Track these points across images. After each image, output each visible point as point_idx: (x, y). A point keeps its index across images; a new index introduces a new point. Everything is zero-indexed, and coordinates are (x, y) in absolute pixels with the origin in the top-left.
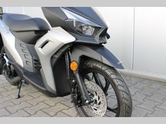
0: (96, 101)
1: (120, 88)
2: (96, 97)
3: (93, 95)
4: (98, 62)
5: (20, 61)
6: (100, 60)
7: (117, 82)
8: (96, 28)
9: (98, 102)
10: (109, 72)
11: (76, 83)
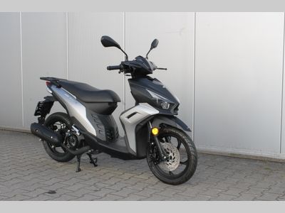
0: (171, 157)
1: (189, 144)
2: (171, 154)
3: (169, 153)
4: (174, 127)
5: (92, 130)
6: (175, 126)
7: (187, 141)
8: (170, 104)
9: (173, 157)
10: (181, 135)
11: (155, 144)
